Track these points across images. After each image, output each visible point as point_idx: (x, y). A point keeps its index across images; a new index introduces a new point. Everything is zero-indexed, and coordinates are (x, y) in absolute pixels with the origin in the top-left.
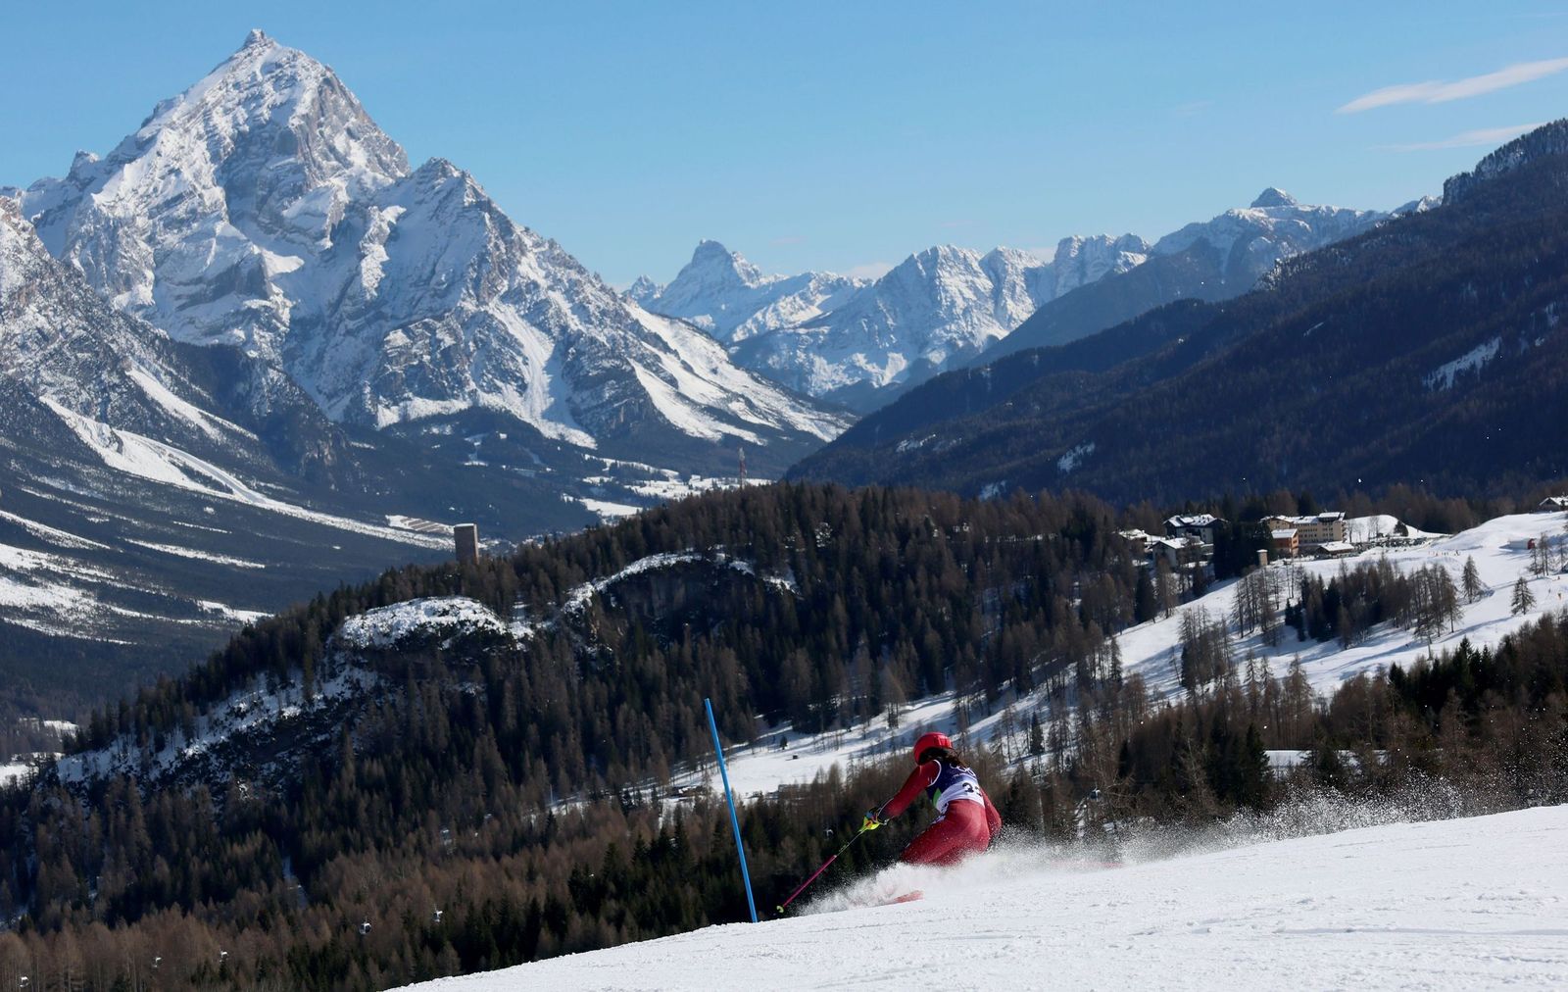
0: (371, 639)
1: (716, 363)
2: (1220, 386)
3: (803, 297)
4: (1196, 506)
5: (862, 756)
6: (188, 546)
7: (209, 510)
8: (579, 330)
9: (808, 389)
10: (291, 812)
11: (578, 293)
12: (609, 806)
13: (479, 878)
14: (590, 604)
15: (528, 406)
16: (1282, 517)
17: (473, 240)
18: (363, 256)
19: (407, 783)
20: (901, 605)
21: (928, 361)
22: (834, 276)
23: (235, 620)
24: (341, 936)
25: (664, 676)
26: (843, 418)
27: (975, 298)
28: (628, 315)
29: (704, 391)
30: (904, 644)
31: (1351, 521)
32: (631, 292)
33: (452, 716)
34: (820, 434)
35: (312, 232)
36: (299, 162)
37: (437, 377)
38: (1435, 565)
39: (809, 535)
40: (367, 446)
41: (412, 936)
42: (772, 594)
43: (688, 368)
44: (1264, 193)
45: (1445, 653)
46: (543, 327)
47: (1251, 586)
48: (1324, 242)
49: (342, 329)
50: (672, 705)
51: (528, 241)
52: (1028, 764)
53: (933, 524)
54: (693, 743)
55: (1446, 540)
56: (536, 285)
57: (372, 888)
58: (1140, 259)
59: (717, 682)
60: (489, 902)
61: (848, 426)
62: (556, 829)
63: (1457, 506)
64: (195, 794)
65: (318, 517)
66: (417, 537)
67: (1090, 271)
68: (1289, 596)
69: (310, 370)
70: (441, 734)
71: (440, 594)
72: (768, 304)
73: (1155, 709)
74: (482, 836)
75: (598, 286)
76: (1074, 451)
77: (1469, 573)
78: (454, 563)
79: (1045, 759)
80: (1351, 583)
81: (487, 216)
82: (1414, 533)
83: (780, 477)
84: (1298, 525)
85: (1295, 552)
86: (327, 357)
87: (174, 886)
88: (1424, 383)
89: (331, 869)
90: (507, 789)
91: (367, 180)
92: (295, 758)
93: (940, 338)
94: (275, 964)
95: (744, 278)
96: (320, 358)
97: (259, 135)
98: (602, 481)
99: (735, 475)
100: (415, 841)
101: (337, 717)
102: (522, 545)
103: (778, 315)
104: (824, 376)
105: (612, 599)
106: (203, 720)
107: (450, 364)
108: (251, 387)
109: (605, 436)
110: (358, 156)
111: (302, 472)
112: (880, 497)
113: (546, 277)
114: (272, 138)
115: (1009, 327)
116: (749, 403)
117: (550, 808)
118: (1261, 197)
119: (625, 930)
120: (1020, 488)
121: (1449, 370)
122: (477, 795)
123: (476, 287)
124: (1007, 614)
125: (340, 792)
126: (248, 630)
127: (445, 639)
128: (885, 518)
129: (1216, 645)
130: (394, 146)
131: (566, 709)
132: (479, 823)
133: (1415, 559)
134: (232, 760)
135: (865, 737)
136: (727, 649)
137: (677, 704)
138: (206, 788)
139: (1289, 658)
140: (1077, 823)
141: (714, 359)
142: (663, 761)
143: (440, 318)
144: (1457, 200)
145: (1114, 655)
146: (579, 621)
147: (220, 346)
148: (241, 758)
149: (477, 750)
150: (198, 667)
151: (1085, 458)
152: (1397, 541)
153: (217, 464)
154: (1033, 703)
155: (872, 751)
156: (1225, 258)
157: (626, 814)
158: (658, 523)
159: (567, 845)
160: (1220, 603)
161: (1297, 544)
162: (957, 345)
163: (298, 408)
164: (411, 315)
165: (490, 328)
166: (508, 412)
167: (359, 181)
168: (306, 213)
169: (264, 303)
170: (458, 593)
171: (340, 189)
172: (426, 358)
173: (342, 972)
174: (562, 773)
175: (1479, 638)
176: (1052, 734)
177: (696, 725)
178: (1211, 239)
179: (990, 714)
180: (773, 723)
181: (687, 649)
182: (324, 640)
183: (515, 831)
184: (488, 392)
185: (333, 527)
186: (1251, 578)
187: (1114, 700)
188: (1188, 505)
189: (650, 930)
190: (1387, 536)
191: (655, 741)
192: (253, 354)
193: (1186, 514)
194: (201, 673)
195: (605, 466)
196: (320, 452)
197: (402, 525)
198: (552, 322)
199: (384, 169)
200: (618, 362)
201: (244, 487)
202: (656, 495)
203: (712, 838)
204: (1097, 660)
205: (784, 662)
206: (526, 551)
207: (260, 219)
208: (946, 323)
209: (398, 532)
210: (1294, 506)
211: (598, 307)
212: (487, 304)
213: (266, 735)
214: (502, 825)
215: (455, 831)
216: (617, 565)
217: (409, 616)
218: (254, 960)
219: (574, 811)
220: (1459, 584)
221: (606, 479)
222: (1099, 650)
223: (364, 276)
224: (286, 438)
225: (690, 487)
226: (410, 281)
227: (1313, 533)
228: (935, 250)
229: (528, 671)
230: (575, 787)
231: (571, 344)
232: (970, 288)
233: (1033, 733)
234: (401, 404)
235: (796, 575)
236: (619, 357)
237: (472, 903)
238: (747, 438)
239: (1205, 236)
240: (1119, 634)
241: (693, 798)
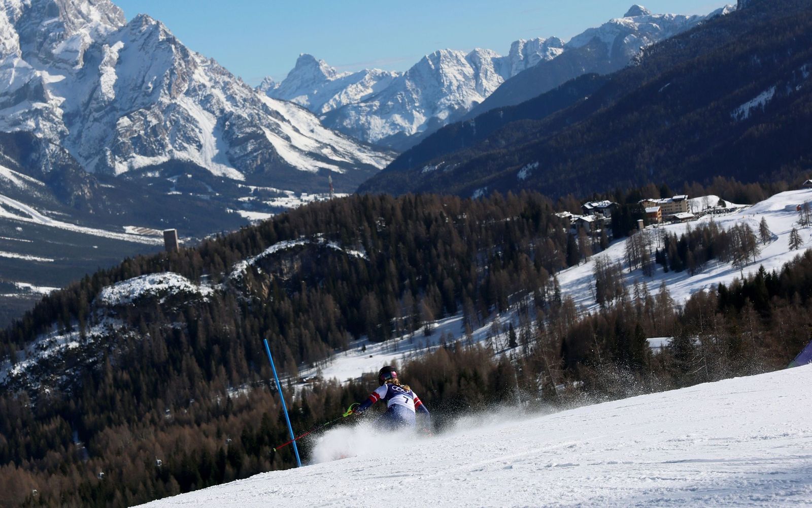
0: (118, 300)
1: (313, 127)
2: (611, 124)
3: (362, 84)
4: (600, 196)
6: (8, 251)
7: (19, 229)
8: (231, 111)
9: (367, 139)
10: (76, 403)
11: (229, 89)
12: (263, 391)
13: (188, 438)
14: (246, 273)
15: (203, 157)
16: (651, 200)
17: (166, 61)
18: (101, 75)
19: (144, 383)
20: (428, 263)
21: (438, 118)
22: (379, 71)
23: (38, 293)
24: (109, 476)
25: (292, 313)
26: (389, 155)
27: (463, 80)
28: (259, 100)
29: (305, 143)
30: (431, 286)
31: (692, 200)
32: (260, 87)
33: (169, 342)
34: (377, 165)
35: (70, 62)
36: (61, 21)
37: (149, 143)
38: (743, 223)
39: (372, 224)
40: (110, 186)
41: (151, 473)
42: (353, 261)
43: (297, 130)
44: (631, 8)
45: (750, 275)
46: (209, 110)
47: (635, 241)
48: (669, 35)
49: (91, 118)
50: (297, 330)
51: (198, 60)
52: (508, 353)
53: (445, 215)
54: (310, 350)
55: (748, 208)
56: (204, 86)
57: (126, 446)
58: (559, 51)
59: (323, 315)
60: (194, 451)
61: (392, 159)
62: (232, 406)
63: (754, 187)
64: (19, 397)
65: (84, 230)
66: (143, 238)
67: (531, 59)
68: (657, 245)
69: (74, 143)
70: (163, 353)
71: (156, 271)
72: (342, 89)
73: (582, 317)
74: (189, 412)
75: (241, 84)
76: (527, 167)
77: (763, 227)
78: (164, 252)
79: (518, 349)
80: (694, 236)
81: (173, 47)
82: (729, 205)
83: (354, 191)
84: (660, 204)
85: (660, 220)
86: (83, 135)
87: (10, 451)
88: (732, 115)
89: (101, 436)
90: (201, 384)
91: (102, 30)
92: (77, 372)
93: (445, 104)
94: (71, 494)
95: (327, 75)
96: (79, 135)
97: (36, 6)
98: (249, 199)
99: (327, 192)
100: (150, 417)
101: (100, 346)
102: (204, 240)
103: (348, 96)
104: (377, 130)
105: (259, 269)
106: (21, 353)
107: (156, 136)
108: (40, 155)
109: (250, 173)
110: (95, 15)
111: (72, 203)
112: (413, 201)
113: (210, 80)
114: (44, 7)
115: (484, 96)
116: (333, 149)
117: (228, 394)
118: (630, 10)
119: (275, 463)
120: (496, 191)
121: (746, 107)
122: (185, 388)
123: (169, 89)
124: (491, 265)
125: (104, 391)
126: (45, 298)
127: (161, 297)
128: (417, 212)
129: (615, 277)
130: (116, 8)
131: (235, 335)
132: (187, 405)
133: (730, 220)
134: (40, 376)
136: (327, 295)
137: (300, 329)
138: (24, 392)
139: (658, 282)
140: (538, 386)
141: (311, 124)
142: (294, 363)
143: (149, 109)
144: (745, 6)
145: (555, 286)
146: (240, 283)
147: (21, 133)
148: (45, 374)
149: (184, 362)
150: (18, 322)
151: (534, 171)
152: (720, 210)
153: (22, 201)
154: (509, 317)
156: (610, 48)
157: (273, 395)
158: (283, 222)
159: (239, 415)
160: (617, 252)
161: (660, 215)
162: (454, 108)
163: (68, 166)
164: (131, 107)
165: (178, 113)
166: (191, 162)
167: (97, 30)
168: (67, 51)
169: (45, 105)
170: (167, 270)
171: (85, 35)
172: (142, 132)
173: (111, 497)
174: (235, 374)
175: (770, 265)
176: (521, 335)
177: (312, 341)
178: (602, 37)
179: (484, 325)
180: (357, 338)
182: (90, 301)
183: (209, 410)
184: (180, 150)
185: (93, 235)
186: (634, 237)
187: (556, 312)
188: (595, 196)
189: (290, 463)
190: (714, 208)
191: (288, 351)
192: (40, 135)
193: (594, 201)
194: (19, 325)
195: (250, 190)
196: (83, 191)
197: (133, 232)
198: (215, 107)
199: (111, 22)
200: (255, 129)
201: (39, 214)
202: (282, 206)
203: (324, 406)
204: (546, 290)
205: (362, 301)
206: (206, 244)
207: (40, 55)
208: (448, 95)
209: (131, 236)
210: (657, 193)
211: (241, 97)
212: (176, 99)
213: (59, 360)
214: (201, 405)
215: (173, 411)
216: (260, 249)
217: (140, 285)
218: (59, 493)
219: (242, 395)
220: (758, 235)
221: (251, 198)
222: (547, 284)
223: (103, 86)
224: (62, 184)
225: (302, 201)
226: (130, 88)
227: (670, 208)
228: (438, 53)
229: (211, 313)
230: (243, 381)
231: (226, 120)
232: (460, 73)
233: (510, 335)
234: (129, 160)
235: (366, 248)
236: (255, 126)
237: (185, 452)
238: (333, 170)
239: (598, 36)
240: (558, 273)
241: (312, 383)
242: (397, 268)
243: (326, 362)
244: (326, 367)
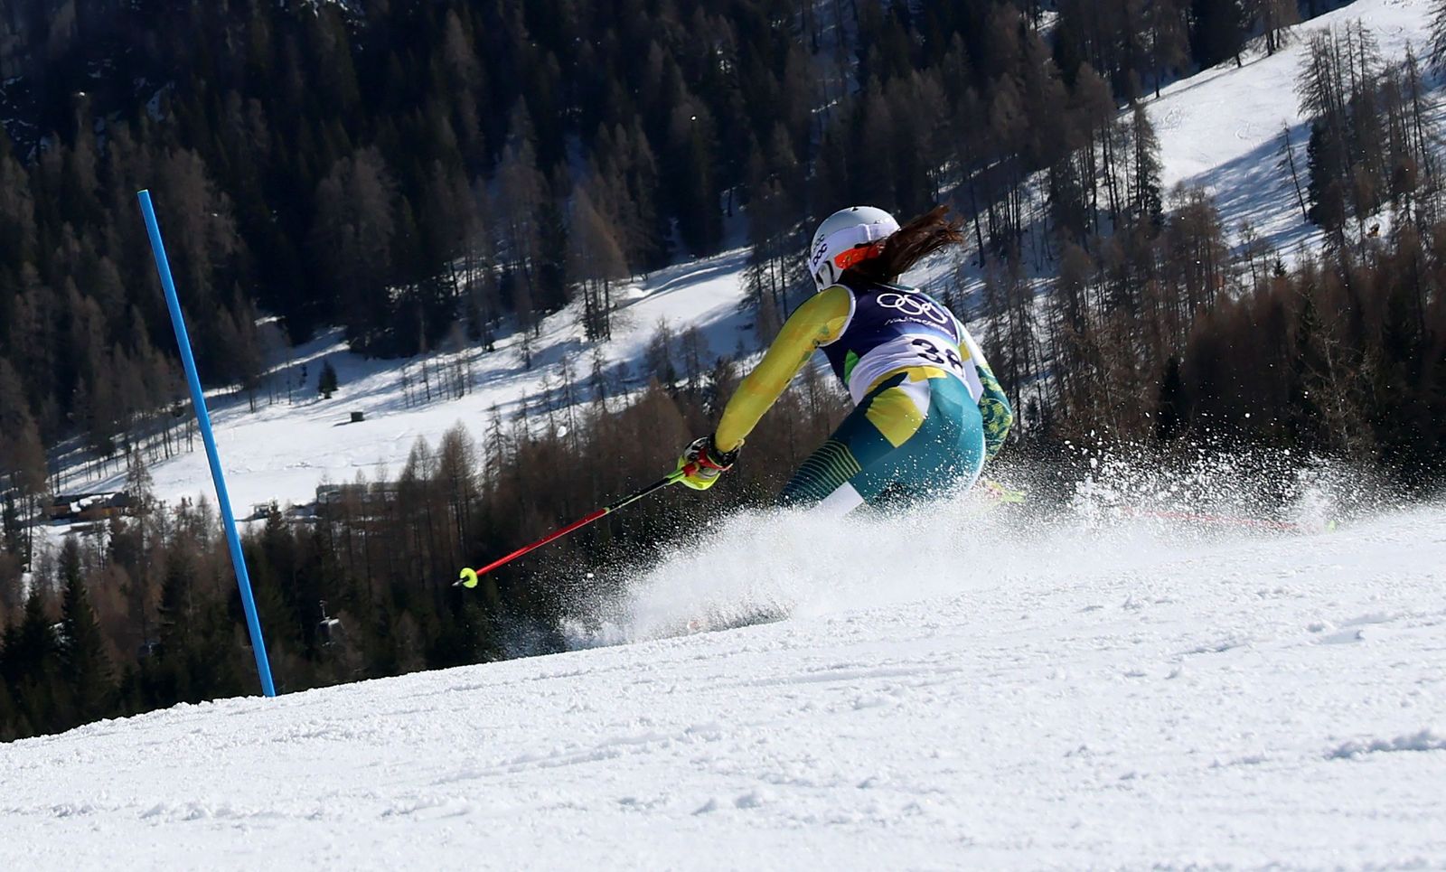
5: (522, 414)
20: (611, 34)
25: (29, 223)
30: (619, 128)
50: (49, 293)
54: (103, 387)
73: (1247, 279)
124: (873, 53)
129: (1393, 119)
135: (530, 364)
136: (182, 153)
137: (61, 292)
142: (30, 434)
145: (1140, 147)
154: (941, 270)
155: (547, 403)
177: (111, 341)
180: (299, 334)
181: (84, 156)
187: (1144, 261)
203: (156, 620)
204: (1099, 162)
205: (324, 183)
222: (1104, 137)
240: (1154, 95)
241: (107, 522)
242: (480, 49)
243: (168, 440)
244: (169, 456)
